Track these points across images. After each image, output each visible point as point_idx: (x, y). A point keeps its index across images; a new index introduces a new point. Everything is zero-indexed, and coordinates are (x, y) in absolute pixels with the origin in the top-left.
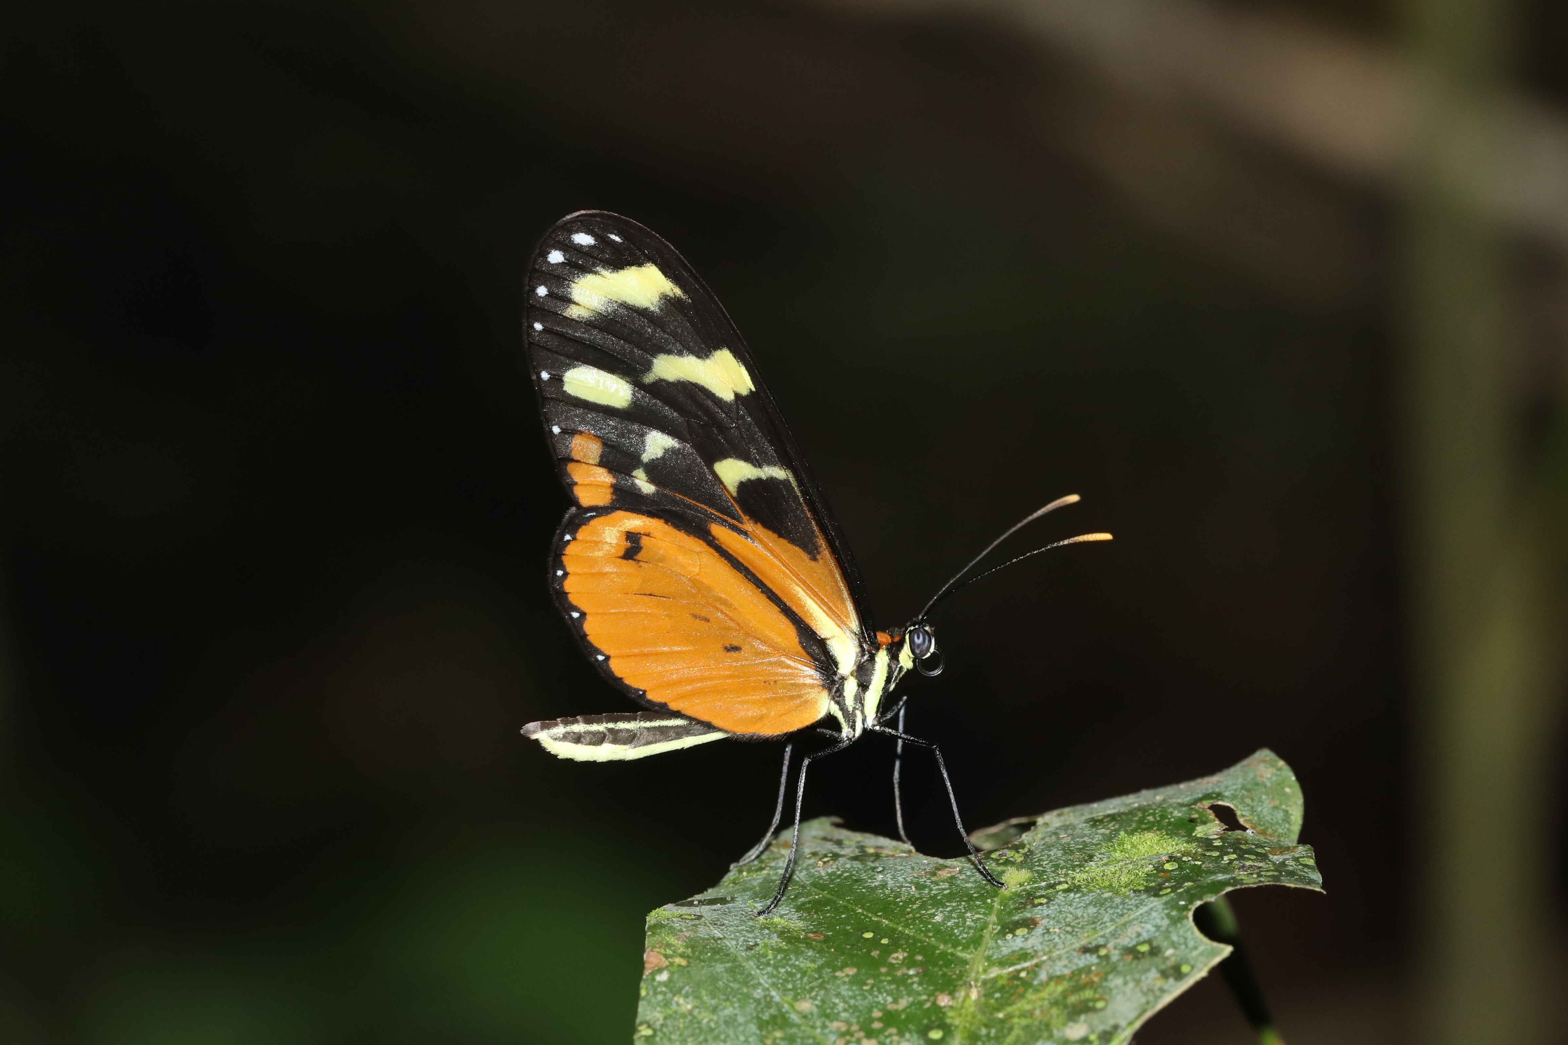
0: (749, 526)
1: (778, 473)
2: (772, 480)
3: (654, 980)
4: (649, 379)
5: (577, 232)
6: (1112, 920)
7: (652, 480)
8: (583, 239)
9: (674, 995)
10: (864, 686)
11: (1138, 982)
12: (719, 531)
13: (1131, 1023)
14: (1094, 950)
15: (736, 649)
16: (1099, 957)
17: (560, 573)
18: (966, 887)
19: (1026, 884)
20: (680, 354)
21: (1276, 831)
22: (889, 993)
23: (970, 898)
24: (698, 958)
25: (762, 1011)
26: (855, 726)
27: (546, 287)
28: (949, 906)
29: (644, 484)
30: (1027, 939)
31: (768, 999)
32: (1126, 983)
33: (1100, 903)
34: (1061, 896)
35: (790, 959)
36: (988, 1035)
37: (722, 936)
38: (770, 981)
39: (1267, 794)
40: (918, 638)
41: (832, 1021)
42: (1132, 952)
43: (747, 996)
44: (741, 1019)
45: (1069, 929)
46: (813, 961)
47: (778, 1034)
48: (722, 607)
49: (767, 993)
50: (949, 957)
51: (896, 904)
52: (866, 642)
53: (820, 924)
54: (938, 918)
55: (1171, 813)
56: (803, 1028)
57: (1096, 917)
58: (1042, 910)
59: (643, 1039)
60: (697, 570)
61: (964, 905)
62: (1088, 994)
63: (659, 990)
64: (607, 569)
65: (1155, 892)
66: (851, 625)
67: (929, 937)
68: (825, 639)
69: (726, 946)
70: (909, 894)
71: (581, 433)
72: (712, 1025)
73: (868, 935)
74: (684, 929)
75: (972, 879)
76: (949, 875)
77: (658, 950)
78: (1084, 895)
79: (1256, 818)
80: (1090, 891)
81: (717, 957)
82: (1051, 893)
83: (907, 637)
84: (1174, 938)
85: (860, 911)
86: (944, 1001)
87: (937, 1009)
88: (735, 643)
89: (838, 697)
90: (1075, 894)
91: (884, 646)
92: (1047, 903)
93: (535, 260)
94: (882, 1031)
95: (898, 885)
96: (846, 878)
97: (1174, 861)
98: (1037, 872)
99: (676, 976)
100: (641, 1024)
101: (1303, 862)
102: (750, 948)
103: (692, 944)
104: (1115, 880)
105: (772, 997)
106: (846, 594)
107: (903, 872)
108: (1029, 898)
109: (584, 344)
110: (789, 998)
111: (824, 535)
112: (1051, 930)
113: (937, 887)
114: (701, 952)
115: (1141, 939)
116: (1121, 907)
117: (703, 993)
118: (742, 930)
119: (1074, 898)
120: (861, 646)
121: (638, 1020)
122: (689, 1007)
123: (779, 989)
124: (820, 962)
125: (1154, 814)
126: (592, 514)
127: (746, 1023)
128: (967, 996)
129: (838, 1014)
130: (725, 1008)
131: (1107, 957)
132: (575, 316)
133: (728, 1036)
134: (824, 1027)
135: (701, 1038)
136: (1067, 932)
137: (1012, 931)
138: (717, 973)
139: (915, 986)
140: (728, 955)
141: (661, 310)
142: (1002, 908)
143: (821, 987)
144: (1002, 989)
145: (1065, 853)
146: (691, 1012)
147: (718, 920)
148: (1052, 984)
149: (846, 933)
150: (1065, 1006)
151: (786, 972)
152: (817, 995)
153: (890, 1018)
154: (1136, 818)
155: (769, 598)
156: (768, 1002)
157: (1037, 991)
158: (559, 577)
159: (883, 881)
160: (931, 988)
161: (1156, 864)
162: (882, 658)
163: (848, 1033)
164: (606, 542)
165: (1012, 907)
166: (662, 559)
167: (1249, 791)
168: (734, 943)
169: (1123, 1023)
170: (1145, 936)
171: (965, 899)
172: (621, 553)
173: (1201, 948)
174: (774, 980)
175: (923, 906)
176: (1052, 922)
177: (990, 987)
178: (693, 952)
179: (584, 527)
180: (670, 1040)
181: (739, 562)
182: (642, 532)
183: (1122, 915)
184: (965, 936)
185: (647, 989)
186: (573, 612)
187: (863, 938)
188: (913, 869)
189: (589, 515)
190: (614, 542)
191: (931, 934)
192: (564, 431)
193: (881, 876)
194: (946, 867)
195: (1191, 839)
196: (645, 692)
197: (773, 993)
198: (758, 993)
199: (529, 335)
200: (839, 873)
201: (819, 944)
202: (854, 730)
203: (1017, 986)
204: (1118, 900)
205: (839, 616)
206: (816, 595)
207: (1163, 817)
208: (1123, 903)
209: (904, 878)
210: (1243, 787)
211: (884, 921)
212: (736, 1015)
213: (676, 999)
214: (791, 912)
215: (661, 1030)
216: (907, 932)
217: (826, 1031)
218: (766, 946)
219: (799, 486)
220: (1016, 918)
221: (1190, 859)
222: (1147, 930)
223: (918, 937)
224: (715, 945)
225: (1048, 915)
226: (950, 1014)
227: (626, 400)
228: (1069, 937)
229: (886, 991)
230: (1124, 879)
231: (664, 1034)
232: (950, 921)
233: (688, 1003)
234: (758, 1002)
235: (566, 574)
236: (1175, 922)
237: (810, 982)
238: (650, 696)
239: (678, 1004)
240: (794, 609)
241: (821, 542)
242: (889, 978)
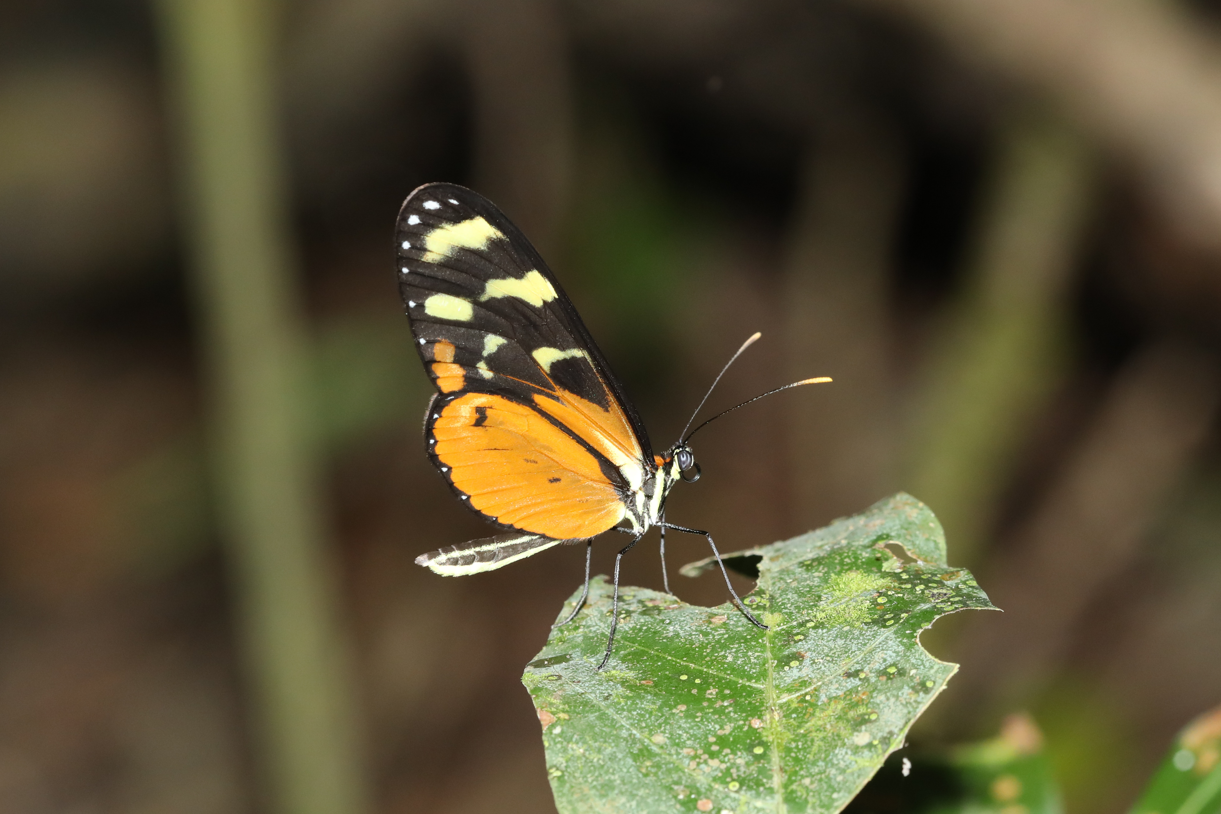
0: (559, 392)
1: (578, 353)
2: (574, 358)
3: (551, 733)
4: (484, 298)
5: (427, 200)
6: (859, 649)
7: (491, 368)
8: (431, 205)
9: (568, 743)
10: (649, 497)
11: (897, 697)
12: (539, 399)
13: (901, 730)
14: (856, 674)
15: (557, 480)
16: (860, 679)
17: (432, 441)
18: (739, 631)
19: (782, 624)
20: (504, 278)
21: (932, 557)
22: (716, 722)
23: (746, 641)
24: (575, 712)
25: (631, 747)
26: (644, 524)
27: (409, 242)
28: (733, 648)
29: (484, 371)
30: (801, 670)
31: (632, 737)
32: (888, 699)
33: (844, 636)
34: (812, 632)
35: (637, 704)
36: (797, 747)
37: (583, 692)
38: (628, 722)
39: (919, 530)
40: (683, 457)
41: (682, 749)
42: (883, 673)
43: (618, 737)
44: (620, 756)
45: (828, 658)
46: (654, 703)
47: (648, 763)
48: (546, 452)
49: (630, 732)
50: (748, 689)
51: (694, 650)
52: (648, 465)
53: (644, 672)
54: (730, 659)
55: (861, 554)
56: (663, 756)
57: (845, 648)
58: (803, 645)
59: (556, 779)
60: (527, 429)
61: (744, 646)
62: (862, 710)
63: (557, 740)
64: (464, 435)
65: (881, 622)
66: (635, 454)
67: (728, 675)
68: (620, 466)
69: (589, 699)
70: (699, 641)
71: (439, 342)
72: (601, 762)
73: (684, 677)
74: (556, 690)
75: (740, 624)
76: (721, 622)
77: (546, 709)
78: (829, 630)
79: (917, 550)
80: (833, 627)
81: (587, 709)
82: (804, 630)
83: (676, 457)
84: (913, 661)
85: (670, 658)
86: (756, 723)
87: (753, 731)
88: (556, 476)
89: (632, 506)
90: (822, 630)
91: (661, 467)
92: (804, 639)
93: (399, 224)
94: (720, 752)
95: (687, 633)
96: (646, 631)
97: (883, 596)
98: (786, 613)
99: (565, 728)
100: (551, 768)
101: (971, 585)
102: (606, 698)
103: (566, 700)
104: (847, 615)
105: (635, 735)
106: (630, 433)
107: (686, 622)
108: (788, 636)
109: (438, 279)
110: (646, 734)
111: (612, 393)
112: (816, 661)
113: (717, 633)
114: (575, 707)
115: (888, 663)
116: (861, 638)
117: (588, 738)
118: (595, 684)
119: (823, 633)
120: (645, 469)
121: (548, 766)
122: (581, 751)
123: (636, 727)
124: (659, 703)
125: (848, 557)
126: (451, 398)
127: (625, 757)
128: (772, 718)
129: (684, 742)
130: (606, 748)
131: (866, 679)
132: (430, 261)
133: (614, 770)
134: (678, 754)
135: (597, 774)
136: (829, 661)
137: (787, 664)
138: (591, 721)
139: (732, 714)
140: (593, 706)
141: (489, 248)
142: (772, 645)
143: (666, 722)
144: (795, 710)
145: (800, 597)
146: (584, 755)
147: (574, 678)
148: (832, 703)
149: (668, 678)
150: (848, 721)
151: (638, 714)
152: (665, 729)
153: (722, 741)
154: (837, 561)
155: (578, 442)
156: (634, 741)
157: (823, 710)
158: (431, 444)
159: (674, 631)
160: (744, 715)
161: (871, 599)
162: (660, 475)
163: (695, 757)
164: (462, 416)
165: (779, 644)
166: (502, 423)
167: (906, 529)
168: (593, 695)
169: (896, 730)
170: (890, 661)
171: (742, 641)
172: (473, 422)
173: (936, 667)
174: (632, 721)
175: (714, 649)
176: (814, 654)
177: (787, 710)
178: (570, 707)
179: (446, 407)
180: (574, 777)
181: (556, 420)
182: (487, 406)
183: (865, 644)
184: (754, 671)
185: (548, 740)
186: (443, 467)
187: (681, 680)
188: (692, 619)
189: (449, 398)
190: (468, 415)
191: (729, 672)
192: (428, 342)
193: (671, 628)
194: (716, 615)
195: (885, 575)
196: (497, 518)
197: (634, 732)
198: (624, 733)
199: (399, 277)
200: (638, 627)
201: (652, 689)
202: (643, 527)
203: (807, 707)
204: (857, 632)
205: (627, 449)
206: (610, 435)
207: (856, 558)
208: (861, 634)
209: (690, 628)
210: (902, 527)
211: (691, 665)
212: (615, 752)
213: (570, 746)
214: (619, 663)
215: (566, 771)
216: (711, 672)
217: (680, 756)
218: (617, 695)
219: (593, 361)
220: (786, 653)
221: (893, 592)
222: (890, 656)
223: (720, 675)
224: (582, 699)
225: (809, 649)
226: (764, 734)
227: (470, 315)
228: (832, 665)
229: (712, 721)
230: (854, 615)
231: (569, 773)
232: (739, 660)
233: (580, 748)
234: (626, 740)
235: (436, 442)
236: (909, 647)
237: (657, 720)
238: (500, 521)
239: (573, 749)
240: (595, 447)
241: (611, 398)
242: (711, 710)
